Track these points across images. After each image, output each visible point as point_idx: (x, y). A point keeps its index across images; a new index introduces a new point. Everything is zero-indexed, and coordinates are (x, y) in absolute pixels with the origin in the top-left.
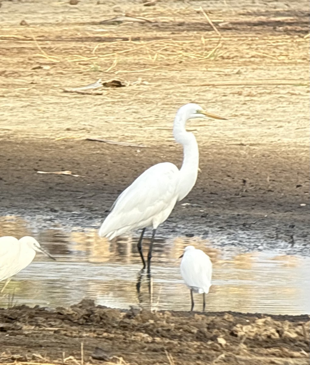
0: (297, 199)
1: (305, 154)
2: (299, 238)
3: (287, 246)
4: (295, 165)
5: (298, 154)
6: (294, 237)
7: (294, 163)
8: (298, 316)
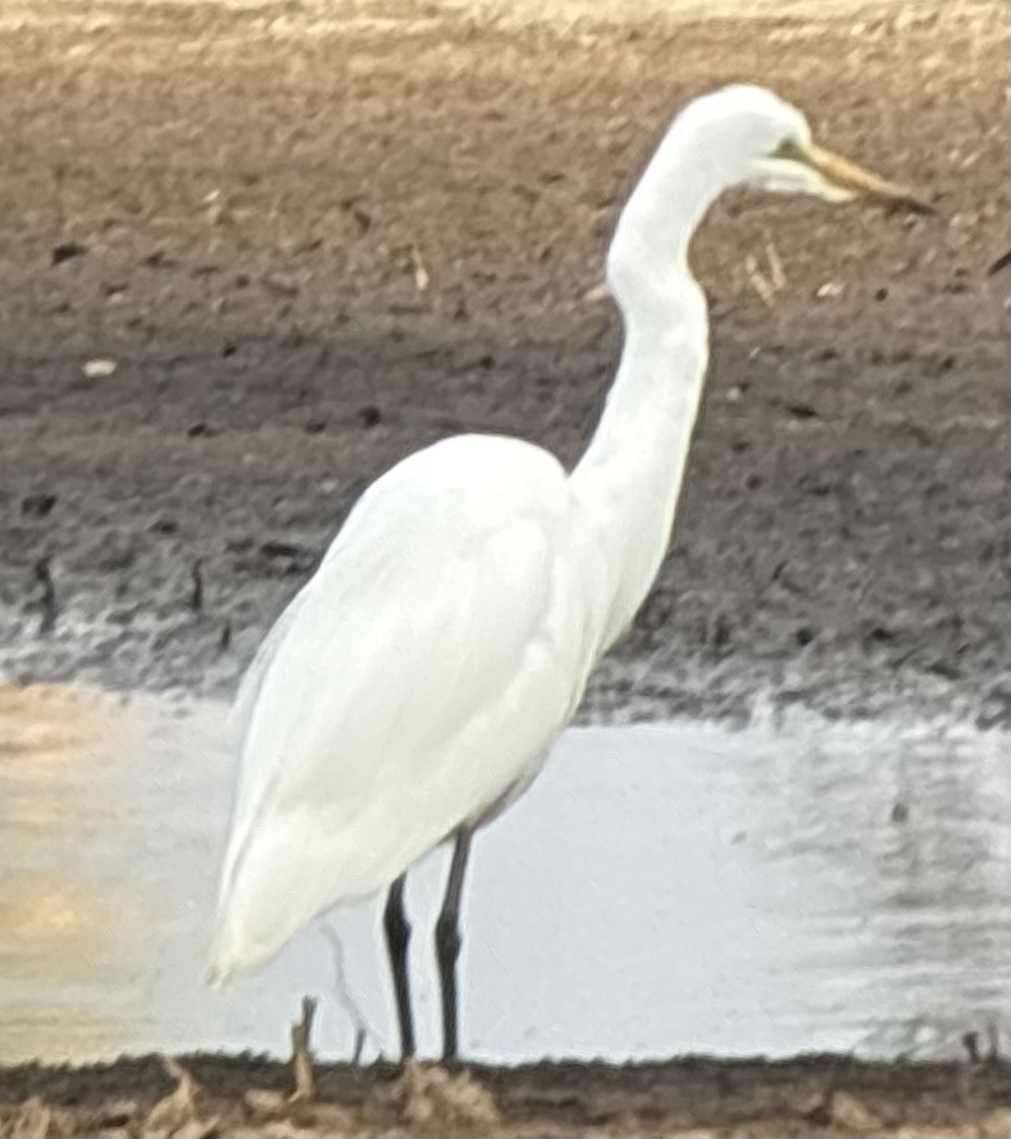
0: (60, 337)
1: (91, 55)
2: (85, 578)
3: (17, 629)
4: (42, 122)
5: (53, 56)
6: (56, 571)
7: (35, 113)
8: (100, 1070)
